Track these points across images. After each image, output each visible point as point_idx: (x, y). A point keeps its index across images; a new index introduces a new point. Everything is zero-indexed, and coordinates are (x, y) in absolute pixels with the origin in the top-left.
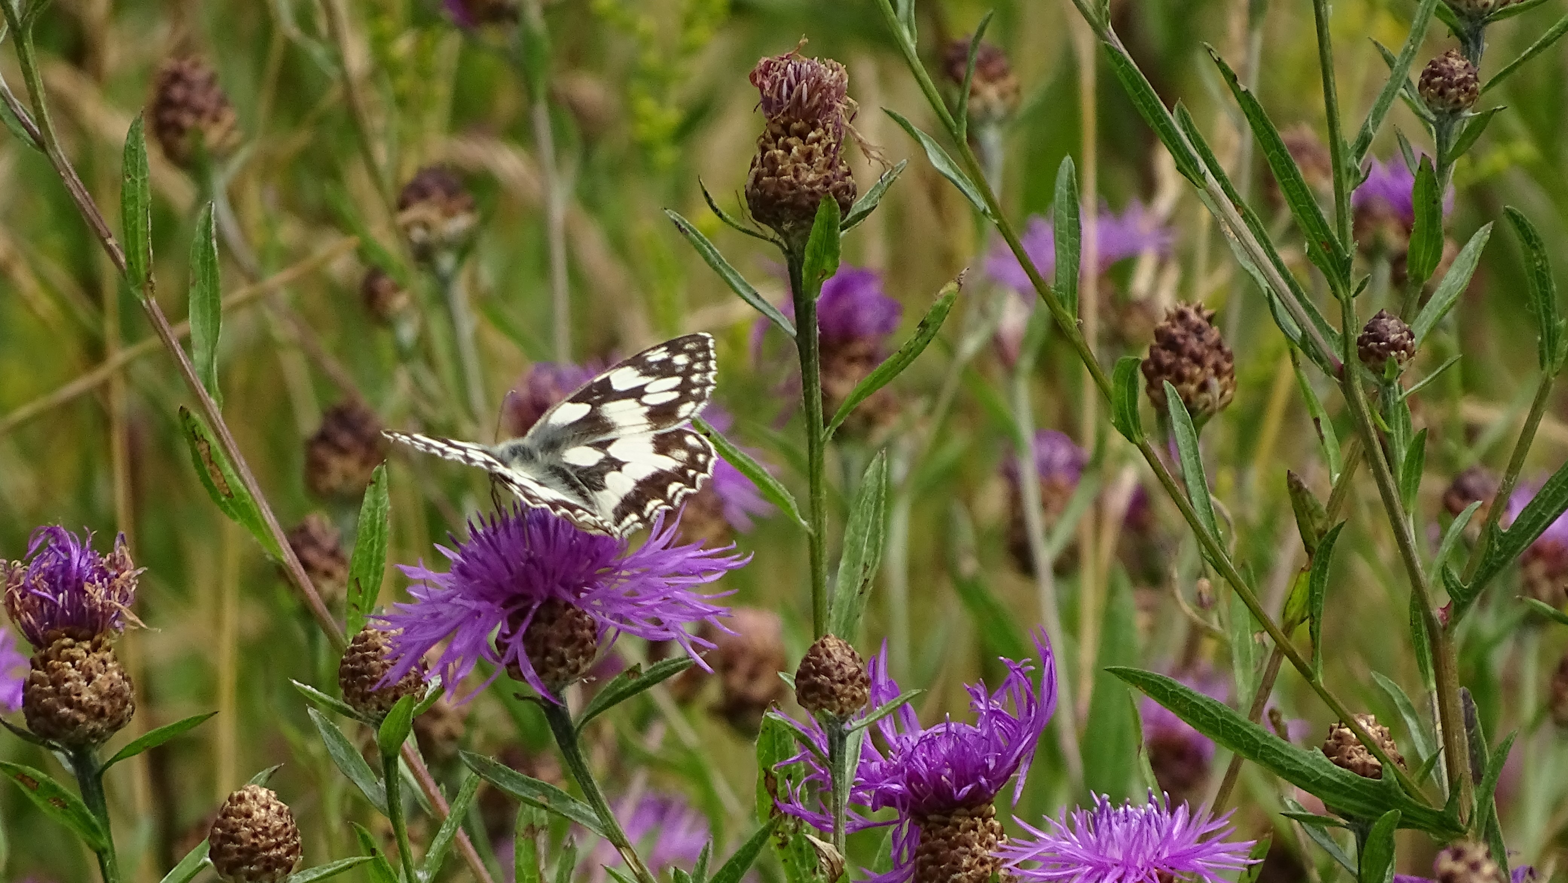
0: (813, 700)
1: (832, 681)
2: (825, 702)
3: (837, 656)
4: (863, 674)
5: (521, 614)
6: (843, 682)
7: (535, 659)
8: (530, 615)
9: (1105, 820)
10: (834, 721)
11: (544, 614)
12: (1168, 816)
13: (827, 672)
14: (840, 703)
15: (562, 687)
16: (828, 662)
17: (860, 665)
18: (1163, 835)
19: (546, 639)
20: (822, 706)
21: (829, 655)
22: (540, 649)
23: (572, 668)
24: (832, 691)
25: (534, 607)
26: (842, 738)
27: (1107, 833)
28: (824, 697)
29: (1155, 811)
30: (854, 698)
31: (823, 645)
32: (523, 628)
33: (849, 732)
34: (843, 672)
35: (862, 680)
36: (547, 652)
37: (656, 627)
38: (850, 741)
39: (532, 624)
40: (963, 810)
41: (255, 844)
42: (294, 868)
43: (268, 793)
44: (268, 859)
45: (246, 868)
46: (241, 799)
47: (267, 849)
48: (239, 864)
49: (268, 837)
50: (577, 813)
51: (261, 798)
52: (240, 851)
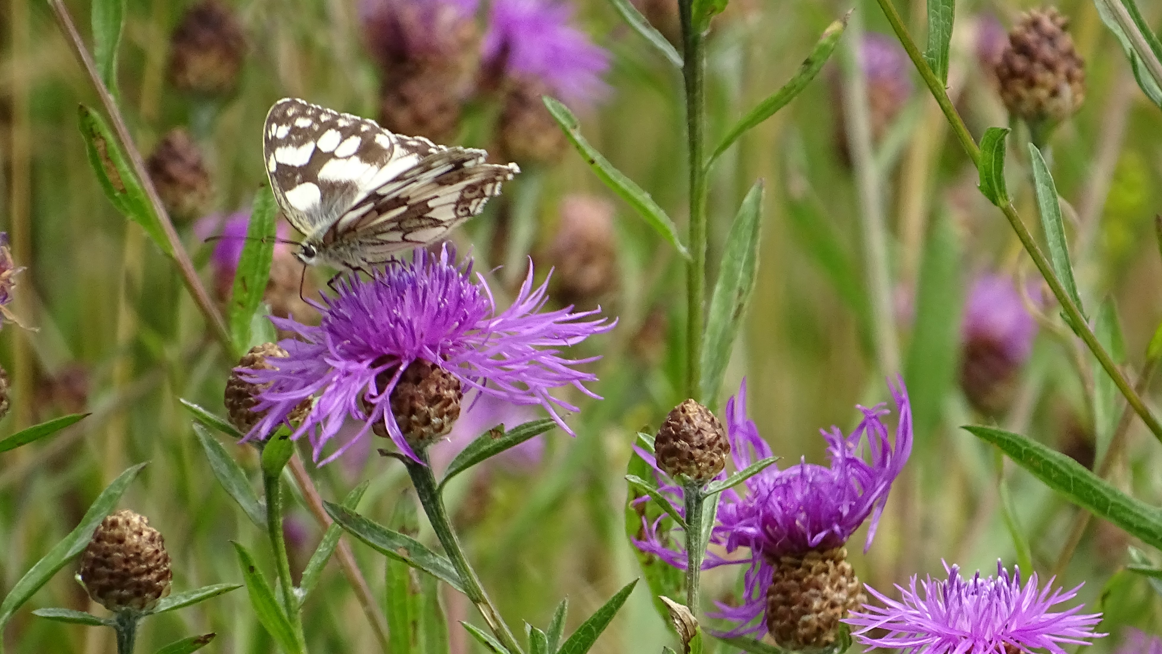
0: (672, 464)
1: (692, 446)
2: (684, 467)
3: (697, 422)
4: (722, 440)
5: (389, 374)
6: (701, 447)
7: (400, 418)
8: (398, 376)
9: (955, 592)
10: (692, 485)
11: (411, 374)
12: (1018, 591)
13: (687, 437)
14: (699, 468)
15: (426, 445)
16: (687, 428)
17: (719, 431)
18: (1012, 609)
19: (412, 398)
20: (680, 470)
21: (689, 421)
22: (406, 407)
23: (437, 427)
24: (691, 456)
25: (402, 368)
26: (699, 501)
27: (956, 606)
28: (682, 461)
29: (1005, 584)
30: (712, 463)
31: (684, 411)
32: (390, 387)
33: (707, 496)
34: (702, 438)
35: (720, 445)
36: (413, 411)
37: (521, 392)
38: (707, 504)
39: (399, 383)
40: (815, 554)
41: (126, 570)
42: (164, 593)
43: (141, 519)
44: (139, 585)
45: (117, 592)
46: (114, 524)
47: (138, 574)
48: (109, 588)
49: (140, 562)
50: (437, 568)
51: (134, 525)
52: (112, 576)
